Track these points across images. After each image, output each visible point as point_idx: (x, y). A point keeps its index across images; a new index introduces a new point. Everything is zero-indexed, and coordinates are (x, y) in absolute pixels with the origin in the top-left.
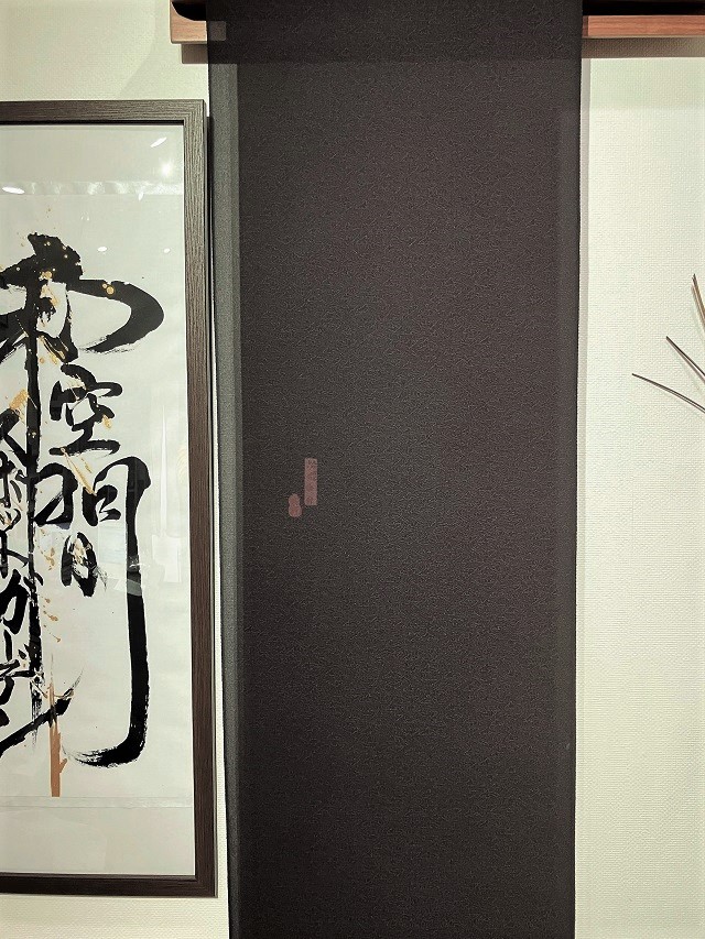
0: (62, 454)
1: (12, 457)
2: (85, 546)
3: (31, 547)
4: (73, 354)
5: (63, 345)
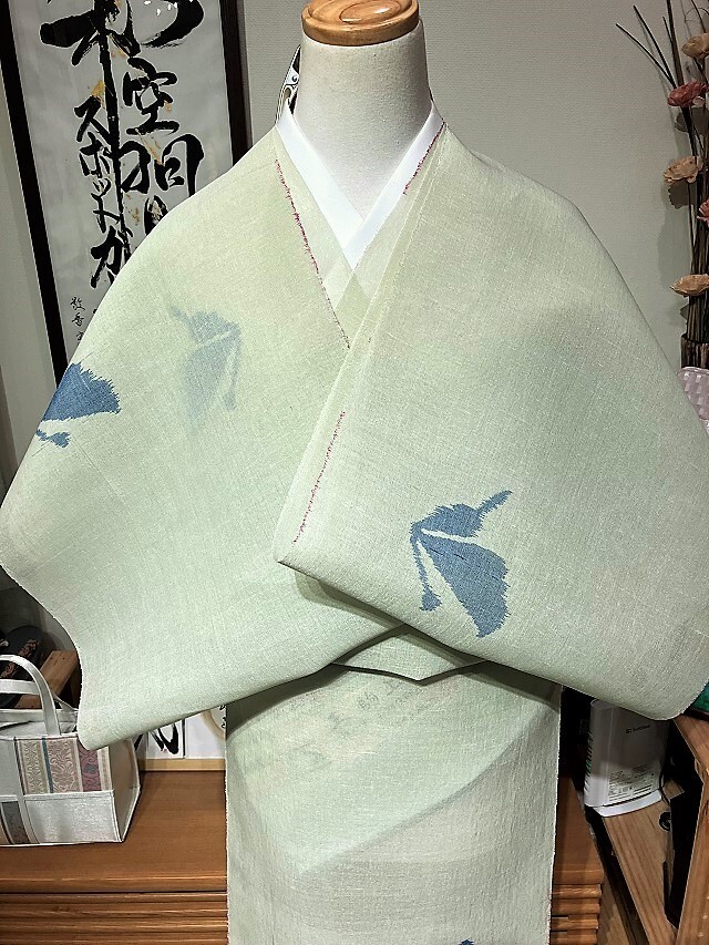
0: (136, 133)
1: (99, 137)
2: (160, 206)
3: (121, 208)
4: (135, 49)
5: (127, 40)
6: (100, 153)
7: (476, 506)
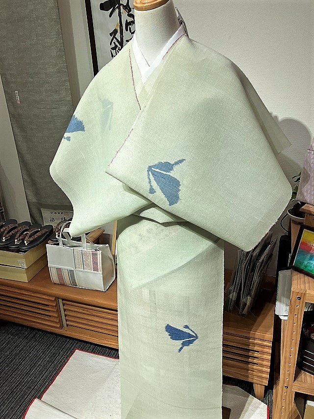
4: (130, 10)
5: (127, 8)
6: (117, 49)
7: (172, 163)
